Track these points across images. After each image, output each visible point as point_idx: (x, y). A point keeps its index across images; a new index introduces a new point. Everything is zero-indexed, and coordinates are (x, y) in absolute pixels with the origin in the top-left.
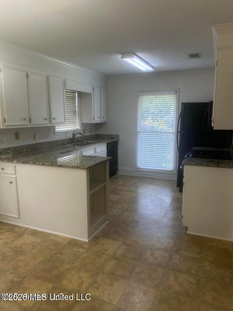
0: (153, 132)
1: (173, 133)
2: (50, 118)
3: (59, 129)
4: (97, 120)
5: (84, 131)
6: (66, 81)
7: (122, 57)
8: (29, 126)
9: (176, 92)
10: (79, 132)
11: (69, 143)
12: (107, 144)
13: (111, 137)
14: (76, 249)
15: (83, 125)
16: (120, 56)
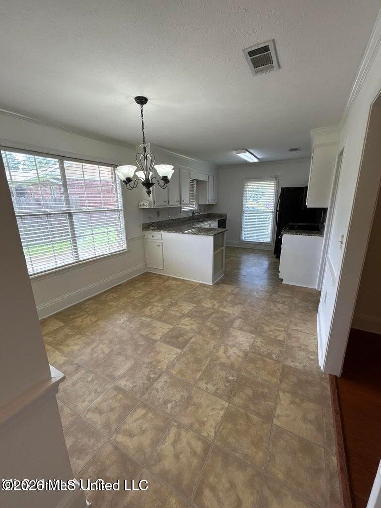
0: (254, 212)
1: (272, 212)
2: (180, 201)
3: (184, 209)
4: (211, 202)
5: (200, 210)
6: (191, 172)
7: (236, 153)
8: (168, 207)
9: (276, 178)
10: (197, 211)
11: (190, 220)
12: (219, 221)
13: (220, 215)
14: (205, 289)
15: (200, 206)
16: (235, 152)
